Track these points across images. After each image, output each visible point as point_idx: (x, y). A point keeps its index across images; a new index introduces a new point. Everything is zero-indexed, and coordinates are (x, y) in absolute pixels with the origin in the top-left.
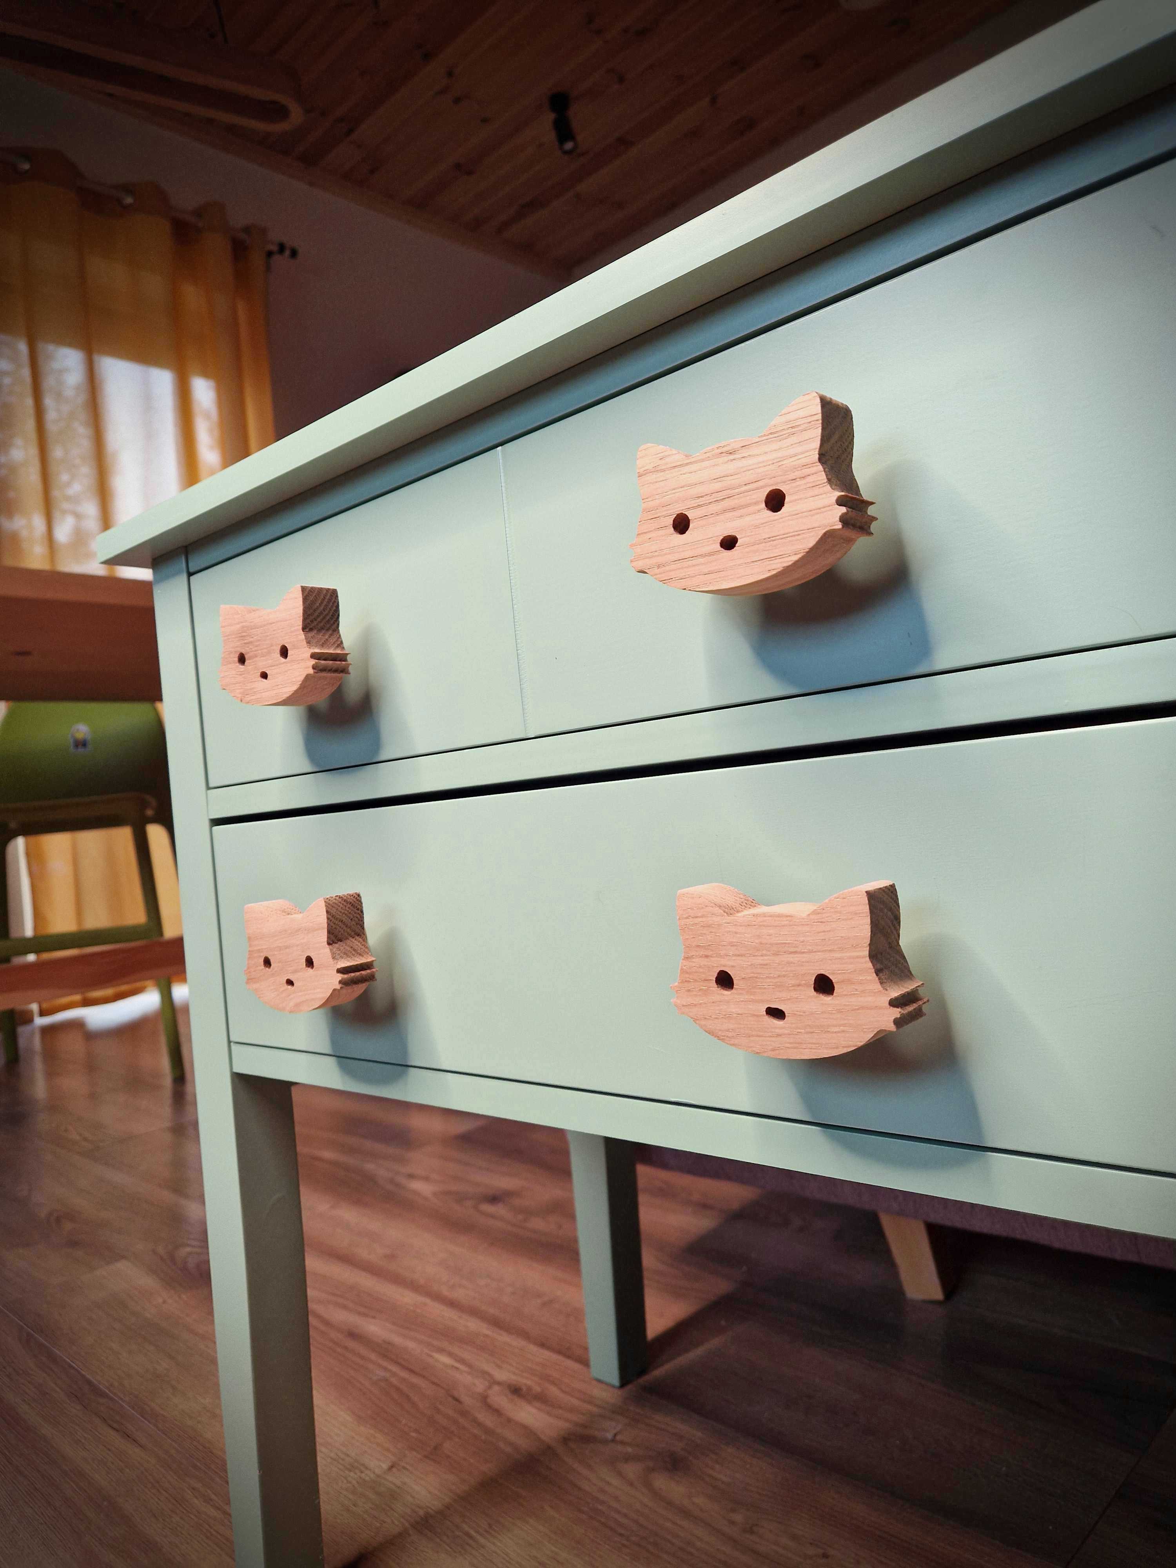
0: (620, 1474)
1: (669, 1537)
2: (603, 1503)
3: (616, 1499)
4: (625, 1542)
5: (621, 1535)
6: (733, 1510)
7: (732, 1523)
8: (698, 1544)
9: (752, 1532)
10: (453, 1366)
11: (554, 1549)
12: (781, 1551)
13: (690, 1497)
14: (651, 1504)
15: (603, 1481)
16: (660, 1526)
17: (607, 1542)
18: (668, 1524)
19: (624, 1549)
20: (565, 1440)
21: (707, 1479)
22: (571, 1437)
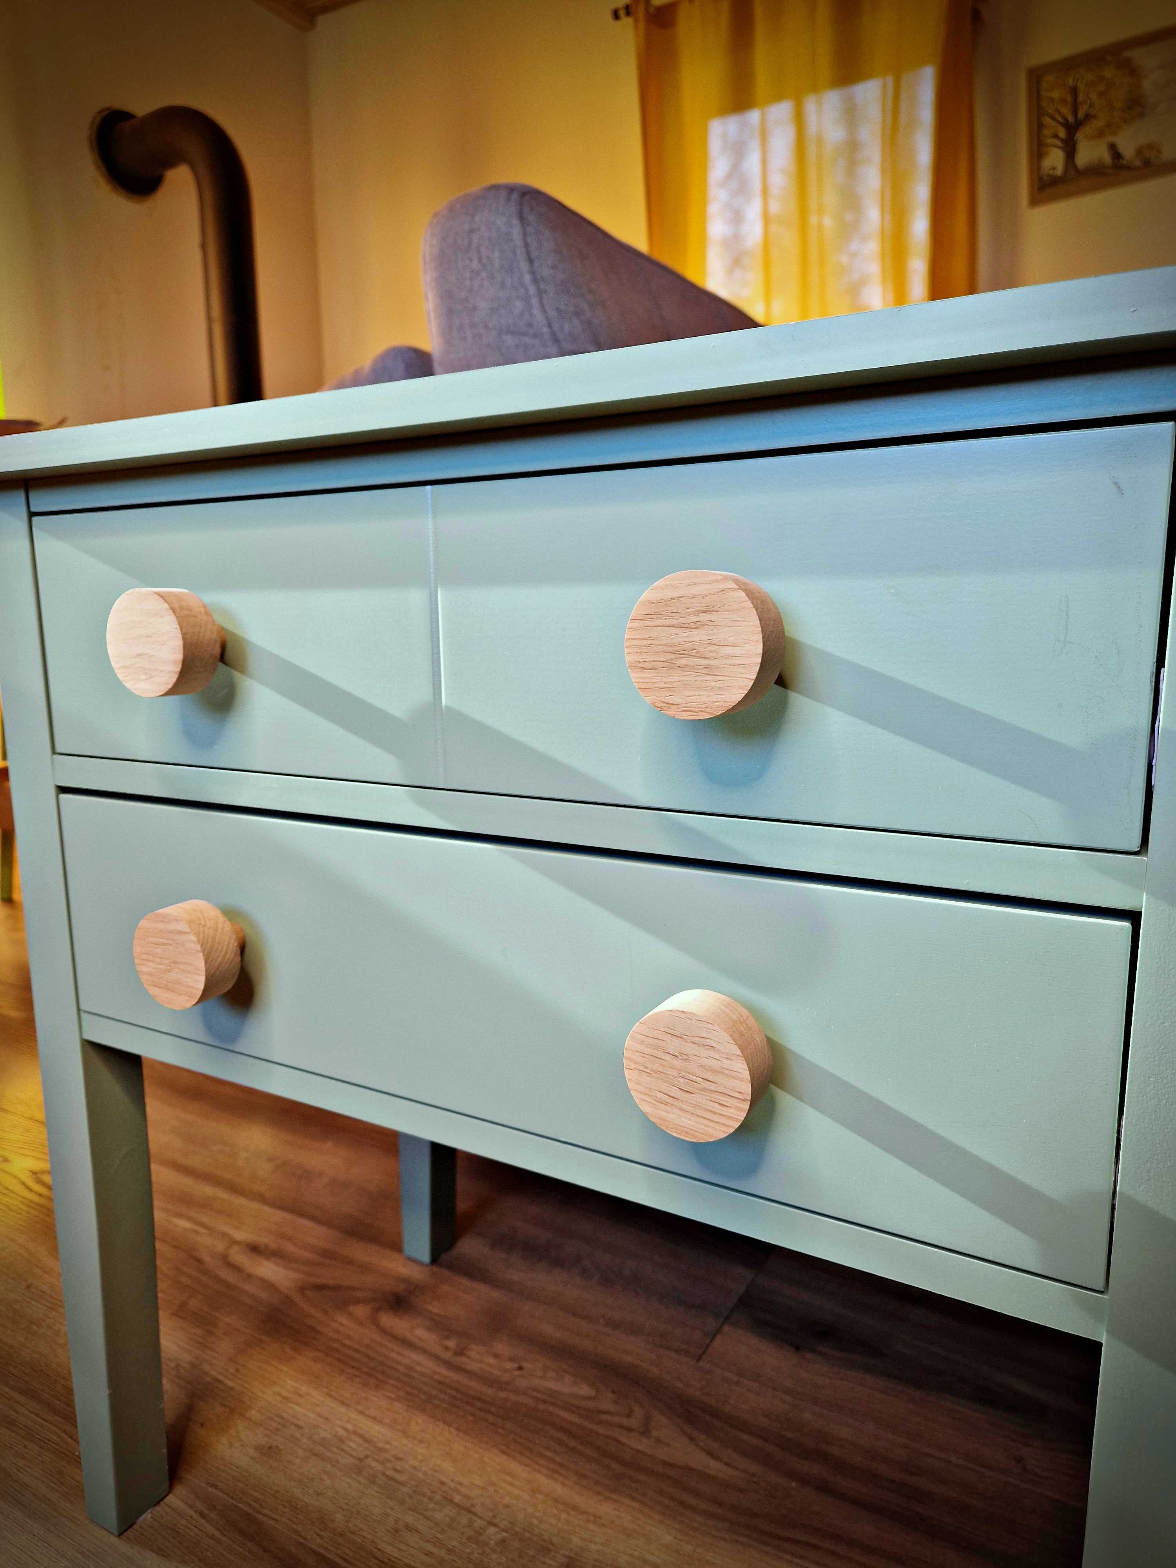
1: (395, 1365)
3: (349, 1337)
4: (358, 1373)
8: (419, 1368)
9: (463, 1355)
10: (192, 1230)
12: (486, 1368)
13: (411, 1330)
14: (378, 1339)
15: (337, 1322)
16: (386, 1357)
17: (342, 1374)
18: (393, 1355)
19: (356, 1379)
20: (302, 1290)
21: (426, 1314)
22: (305, 1287)
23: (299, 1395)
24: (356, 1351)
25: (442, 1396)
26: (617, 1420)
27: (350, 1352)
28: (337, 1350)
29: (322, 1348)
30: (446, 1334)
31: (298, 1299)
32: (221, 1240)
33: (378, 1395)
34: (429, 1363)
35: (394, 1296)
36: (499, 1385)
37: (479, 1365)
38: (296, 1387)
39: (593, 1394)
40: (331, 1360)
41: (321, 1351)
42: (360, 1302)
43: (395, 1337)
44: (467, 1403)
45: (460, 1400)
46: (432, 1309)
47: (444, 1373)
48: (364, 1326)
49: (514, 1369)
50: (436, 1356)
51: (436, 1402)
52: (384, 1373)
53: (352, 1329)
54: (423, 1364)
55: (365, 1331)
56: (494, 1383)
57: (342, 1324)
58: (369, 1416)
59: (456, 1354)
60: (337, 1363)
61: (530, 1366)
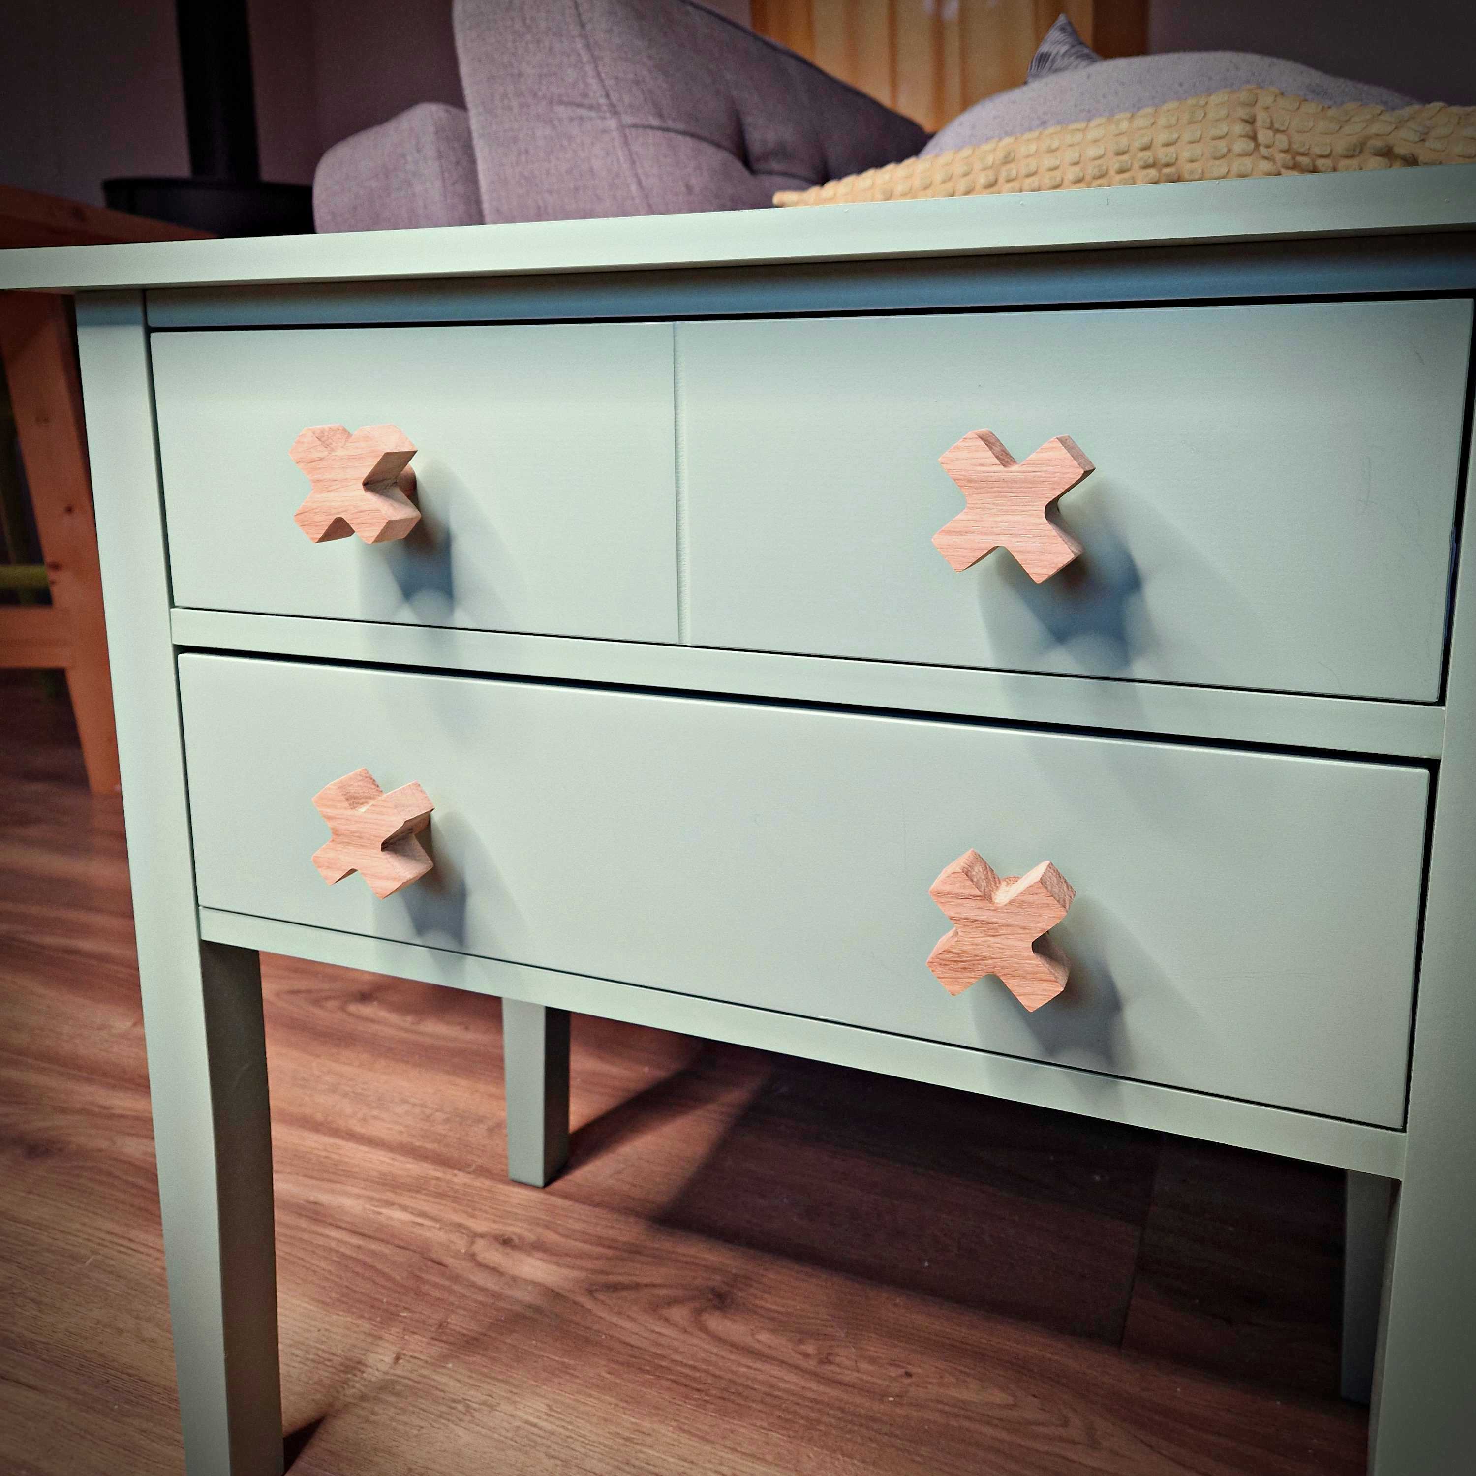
0: (667, 1320)
1: (749, 1383)
2: (663, 1357)
3: (676, 1350)
4: (707, 1398)
5: (698, 1390)
6: (801, 1341)
7: (806, 1356)
8: (781, 1385)
9: (830, 1363)
12: (865, 1377)
13: (753, 1335)
14: (715, 1350)
15: (653, 1331)
16: (733, 1372)
17: (687, 1401)
18: (743, 1370)
19: (709, 1406)
20: (590, 1292)
21: (762, 1312)
22: (595, 1287)
23: (644, 1433)
24: (694, 1368)
25: (825, 1419)
26: (1053, 1431)
27: (688, 1371)
28: (667, 1368)
29: (648, 1368)
30: (799, 1336)
31: (588, 1303)
32: (457, 1234)
33: (745, 1424)
34: (791, 1377)
35: (713, 1290)
36: (891, 1399)
37: (856, 1374)
38: (636, 1424)
39: (1011, 1400)
40: (667, 1384)
41: (648, 1372)
42: (672, 1302)
43: (735, 1346)
44: (861, 1425)
45: (851, 1422)
46: (768, 1305)
47: (815, 1389)
48: (691, 1334)
49: (901, 1376)
50: (797, 1367)
51: (822, 1428)
52: (740, 1394)
53: (677, 1340)
54: (786, 1378)
55: (695, 1341)
56: (883, 1396)
57: (660, 1334)
58: (744, 1454)
59: (821, 1362)
60: (674, 1386)
61: (920, 1371)
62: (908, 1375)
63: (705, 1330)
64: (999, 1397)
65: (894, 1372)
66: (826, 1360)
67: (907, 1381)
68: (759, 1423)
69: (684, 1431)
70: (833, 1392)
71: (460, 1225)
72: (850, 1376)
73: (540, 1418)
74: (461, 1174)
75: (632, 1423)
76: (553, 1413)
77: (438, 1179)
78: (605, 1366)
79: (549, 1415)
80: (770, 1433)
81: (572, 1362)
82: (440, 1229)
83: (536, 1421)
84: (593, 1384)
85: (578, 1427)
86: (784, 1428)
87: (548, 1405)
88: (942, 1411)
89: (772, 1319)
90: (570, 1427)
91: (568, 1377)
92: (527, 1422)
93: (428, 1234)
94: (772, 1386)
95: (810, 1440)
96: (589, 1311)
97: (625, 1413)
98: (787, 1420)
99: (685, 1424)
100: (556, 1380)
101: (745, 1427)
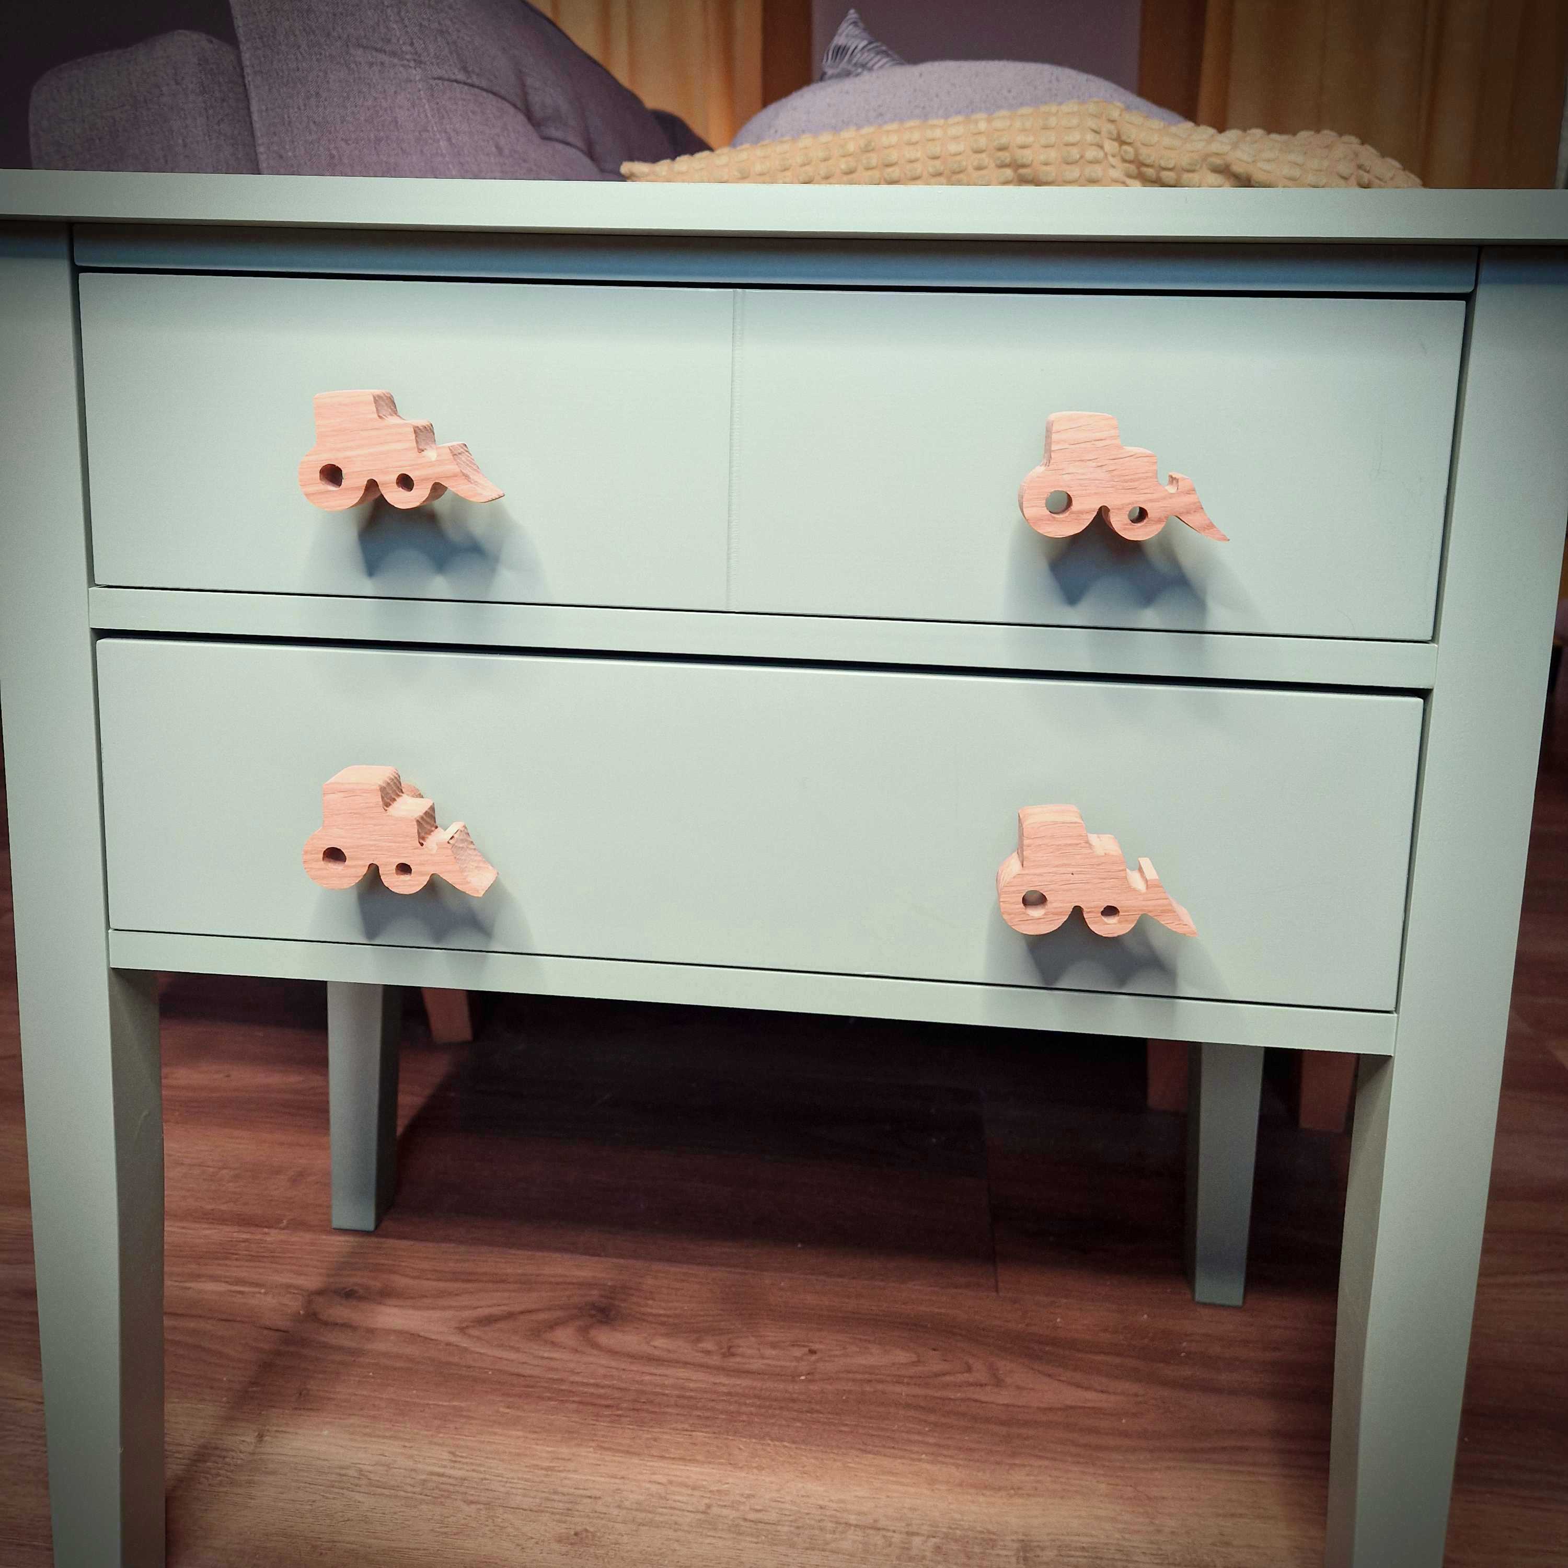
0: (553, 1344)
1: (658, 1390)
2: (562, 1381)
3: (573, 1372)
4: (620, 1412)
5: (607, 1406)
6: (698, 1340)
7: (708, 1352)
8: (692, 1385)
9: (733, 1355)
10: (231, 1291)
11: (550, 1449)
12: (771, 1362)
13: (648, 1343)
14: (613, 1364)
15: (543, 1358)
16: (641, 1382)
17: (600, 1419)
18: (647, 1378)
19: (623, 1419)
20: (462, 1330)
21: (650, 1318)
22: (464, 1325)
23: (564, 1459)
24: (597, 1385)
25: (744, 1409)
26: (960, 1378)
27: (592, 1390)
28: (568, 1391)
29: (548, 1395)
30: (694, 1336)
31: (465, 1343)
32: (290, 1296)
33: (665, 1430)
34: (700, 1376)
35: (593, 1306)
36: (803, 1378)
37: (761, 1361)
38: (551, 1452)
39: (914, 1358)
40: (574, 1406)
41: (550, 1399)
42: (552, 1326)
43: (633, 1357)
44: (781, 1408)
45: (770, 1407)
46: (654, 1311)
47: (727, 1382)
48: (583, 1353)
49: (805, 1354)
50: (701, 1366)
51: (744, 1418)
52: (651, 1402)
53: (571, 1361)
54: (694, 1378)
55: (591, 1359)
56: (794, 1377)
57: (551, 1359)
58: (674, 1458)
59: (724, 1356)
60: (581, 1407)
61: (822, 1347)
62: (812, 1352)
63: (595, 1345)
64: (902, 1356)
65: (797, 1352)
66: (729, 1353)
67: (814, 1358)
68: (680, 1426)
69: (606, 1449)
70: (745, 1382)
71: (288, 1286)
72: (756, 1365)
73: (445, 1467)
74: (273, 1232)
75: (548, 1452)
76: (459, 1459)
77: (245, 1241)
78: (501, 1401)
79: (455, 1462)
80: (694, 1433)
81: (463, 1404)
82: (265, 1293)
83: (441, 1470)
84: (494, 1422)
85: (491, 1468)
86: (707, 1426)
87: (450, 1452)
88: (854, 1380)
89: (663, 1324)
90: (482, 1469)
91: (463, 1420)
92: (432, 1474)
93: (253, 1302)
94: (683, 1388)
95: (736, 1432)
96: (466, 1349)
97: (537, 1444)
98: (707, 1418)
99: (603, 1442)
100: (452, 1426)
101: (666, 1433)
